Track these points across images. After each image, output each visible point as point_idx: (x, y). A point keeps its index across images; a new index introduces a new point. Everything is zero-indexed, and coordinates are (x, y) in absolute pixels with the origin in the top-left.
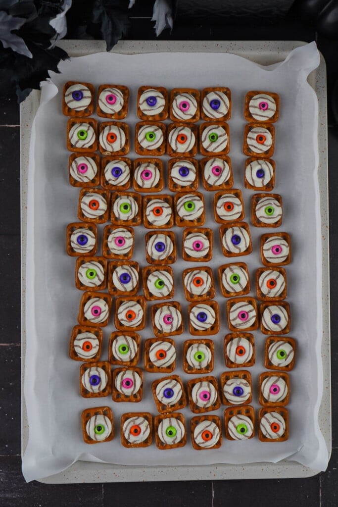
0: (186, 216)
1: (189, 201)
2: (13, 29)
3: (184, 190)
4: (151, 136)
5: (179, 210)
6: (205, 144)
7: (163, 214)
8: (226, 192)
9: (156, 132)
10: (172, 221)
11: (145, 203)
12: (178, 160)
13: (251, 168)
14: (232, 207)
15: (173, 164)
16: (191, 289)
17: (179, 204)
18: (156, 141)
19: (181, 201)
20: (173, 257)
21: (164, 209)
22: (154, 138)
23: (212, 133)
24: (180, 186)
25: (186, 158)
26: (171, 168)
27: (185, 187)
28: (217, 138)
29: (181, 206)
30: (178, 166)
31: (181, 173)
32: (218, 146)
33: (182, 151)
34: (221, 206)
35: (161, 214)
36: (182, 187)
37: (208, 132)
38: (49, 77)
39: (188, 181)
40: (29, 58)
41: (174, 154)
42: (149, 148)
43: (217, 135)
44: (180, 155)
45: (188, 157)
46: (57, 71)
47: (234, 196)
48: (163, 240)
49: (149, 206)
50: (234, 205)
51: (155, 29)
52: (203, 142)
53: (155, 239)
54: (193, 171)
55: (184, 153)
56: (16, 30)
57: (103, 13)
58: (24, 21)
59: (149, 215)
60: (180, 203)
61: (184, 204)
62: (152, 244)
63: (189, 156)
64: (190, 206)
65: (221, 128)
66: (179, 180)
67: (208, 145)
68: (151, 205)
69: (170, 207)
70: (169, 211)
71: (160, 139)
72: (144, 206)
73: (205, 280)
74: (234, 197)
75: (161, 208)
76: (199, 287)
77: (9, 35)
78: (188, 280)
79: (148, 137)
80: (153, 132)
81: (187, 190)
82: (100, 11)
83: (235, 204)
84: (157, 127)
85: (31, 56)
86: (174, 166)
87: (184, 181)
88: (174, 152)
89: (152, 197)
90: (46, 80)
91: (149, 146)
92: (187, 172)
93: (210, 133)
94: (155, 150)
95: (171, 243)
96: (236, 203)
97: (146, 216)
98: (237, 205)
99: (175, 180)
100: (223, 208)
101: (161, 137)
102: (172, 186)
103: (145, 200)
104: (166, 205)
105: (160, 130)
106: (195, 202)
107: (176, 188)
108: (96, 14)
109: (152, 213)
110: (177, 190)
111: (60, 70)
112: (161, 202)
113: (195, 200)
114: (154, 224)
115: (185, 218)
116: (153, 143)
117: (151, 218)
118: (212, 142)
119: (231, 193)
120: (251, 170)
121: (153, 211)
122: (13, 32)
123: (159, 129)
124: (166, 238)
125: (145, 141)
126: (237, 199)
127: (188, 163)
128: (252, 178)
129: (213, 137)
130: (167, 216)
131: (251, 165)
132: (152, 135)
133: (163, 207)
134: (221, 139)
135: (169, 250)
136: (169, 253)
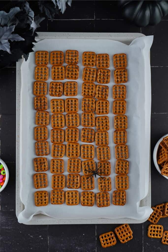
2: (12, 32)
38: (34, 45)
40: (23, 41)
46: (36, 42)
51: (61, 12)
56: (13, 32)
57: (43, 7)
58: (14, 26)
77: (12, 35)
82: (42, 7)
85: (24, 40)
90: (34, 47)
108: (41, 8)
111: (36, 41)
122: (13, 33)
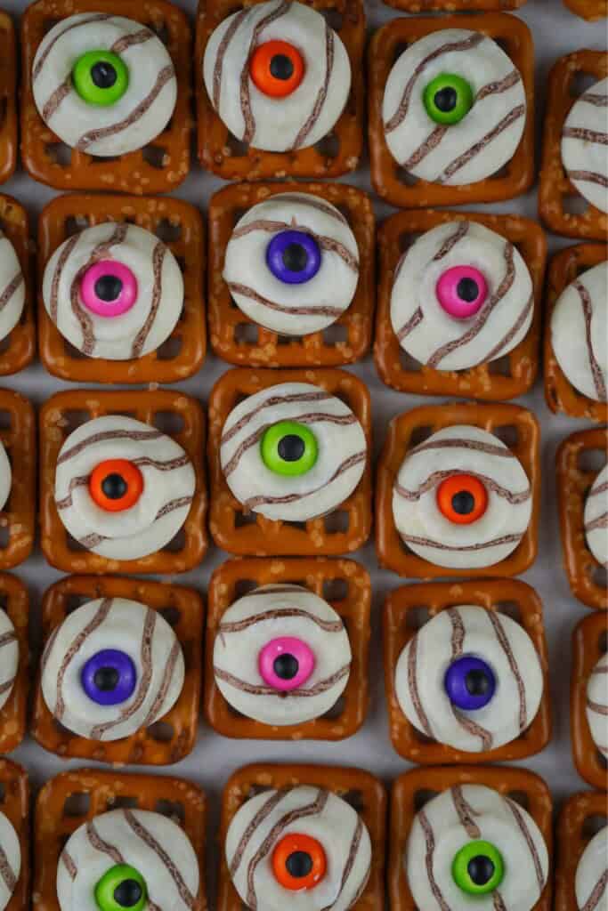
0: (269, 501)
1: (291, 421)
3: (291, 356)
4: (105, 75)
5: (233, 463)
6: (403, 140)
7: (143, 499)
8: (462, 415)
9: (132, 54)
10: (197, 531)
11: (52, 434)
12: (262, 192)
13: (586, 304)
14: (478, 503)
15: (237, 213)
16: (251, 890)
17: (231, 434)
18: (130, 103)
19: (248, 417)
20: (178, 729)
21: (148, 473)
22: (119, 84)
23: (444, 76)
24: (270, 333)
25: (305, 181)
26: (227, 235)
27: (300, 340)
28: (470, 104)
29: (245, 446)
30: (261, 225)
31: (278, 262)
32: (476, 148)
33: (282, 143)
34: (425, 486)
35: (134, 501)
36: (284, 340)
37: (420, 70)
39: (314, 311)
41: (239, 164)
42: (98, 149)
43: (468, 87)
44: (272, 163)
45: (317, 179)
47: (497, 443)
48: (129, 644)
49: (68, 455)
50: (493, 496)
52: (390, 127)
53: (90, 629)
54: (346, 257)
55: (290, 155)
59: (67, 503)
60: (238, 427)
61: (260, 436)
62: (68, 658)
63: (320, 169)
64: (291, 448)
65: (490, 47)
66: (264, 301)
67: (417, 143)
68: (79, 447)
69: (189, 457)
70: (183, 482)
71: (155, 92)
72: (47, 453)
73: (338, 859)
74: (499, 451)
75: (133, 466)
76: (301, 894)
78: (248, 835)
79: (85, 80)
80: (114, 52)
81: (309, 358)
83: (499, 490)
84: (140, 27)
86: (240, 225)
87: (293, 311)
88: (239, 147)
89: (92, 404)
91: (93, 136)
92: (312, 262)
93: (431, 71)
94: (130, 155)
95: (172, 660)
96: (506, 484)
97: (54, 506)
98: (510, 496)
99: (246, 305)
100: (427, 499)
101: (162, 80)
102: (230, 331)
103: (54, 415)
104: (167, 449)
105: (155, 45)
106: (320, 428)
107: (253, 343)
109: (79, 496)
110: (257, 355)
112: (135, 436)
113: (321, 417)
114: (95, 550)
115: (263, 510)
116: (116, 117)
117: (79, 517)
118: (441, 128)
119: (480, 425)
120: (588, 317)
121: (87, 481)
123: (149, 36)
124: (150, 624)
125: (69, 104)
126: (513, 464)
127: (321, 207)
128: (592, 360)
129: (445, 99)
130: (164, 511)
131: (581, 288)
132: (108, 66)
133: (146, 461)
134: (490, 111)
135: (160, 697)
136: (154, 710)
